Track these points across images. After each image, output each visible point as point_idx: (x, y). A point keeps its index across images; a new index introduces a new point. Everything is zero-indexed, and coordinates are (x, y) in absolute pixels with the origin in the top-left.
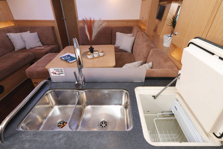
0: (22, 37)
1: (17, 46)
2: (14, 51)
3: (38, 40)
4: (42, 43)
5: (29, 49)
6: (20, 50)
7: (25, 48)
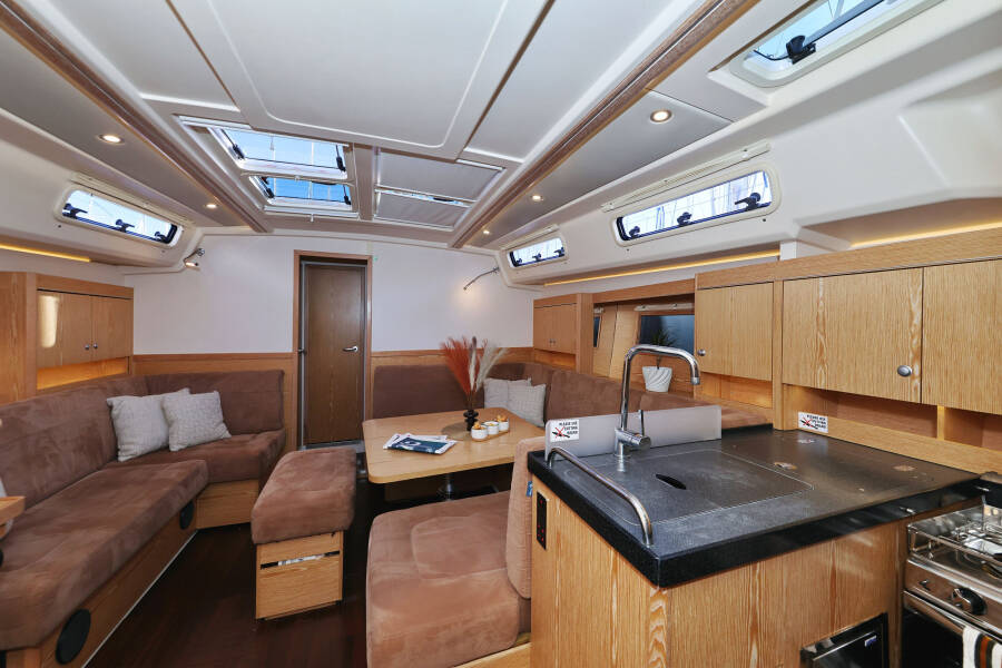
0: (163, 409)
1: (134, 440)
2: (112, 463)
3: (220, 417)
4: (229, 429)
5: (181, 450)
6: (140, 456)
7: (166, 448)
